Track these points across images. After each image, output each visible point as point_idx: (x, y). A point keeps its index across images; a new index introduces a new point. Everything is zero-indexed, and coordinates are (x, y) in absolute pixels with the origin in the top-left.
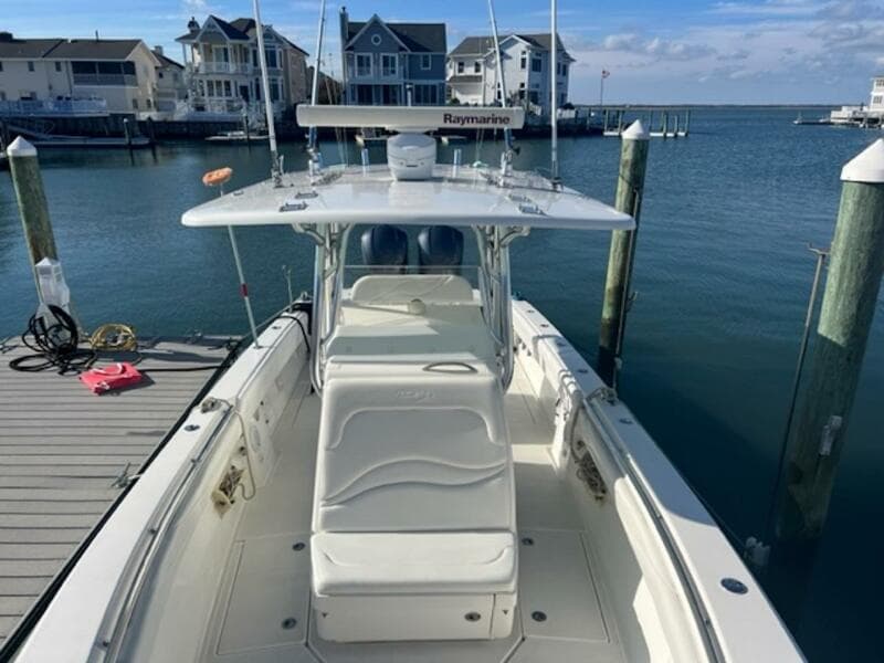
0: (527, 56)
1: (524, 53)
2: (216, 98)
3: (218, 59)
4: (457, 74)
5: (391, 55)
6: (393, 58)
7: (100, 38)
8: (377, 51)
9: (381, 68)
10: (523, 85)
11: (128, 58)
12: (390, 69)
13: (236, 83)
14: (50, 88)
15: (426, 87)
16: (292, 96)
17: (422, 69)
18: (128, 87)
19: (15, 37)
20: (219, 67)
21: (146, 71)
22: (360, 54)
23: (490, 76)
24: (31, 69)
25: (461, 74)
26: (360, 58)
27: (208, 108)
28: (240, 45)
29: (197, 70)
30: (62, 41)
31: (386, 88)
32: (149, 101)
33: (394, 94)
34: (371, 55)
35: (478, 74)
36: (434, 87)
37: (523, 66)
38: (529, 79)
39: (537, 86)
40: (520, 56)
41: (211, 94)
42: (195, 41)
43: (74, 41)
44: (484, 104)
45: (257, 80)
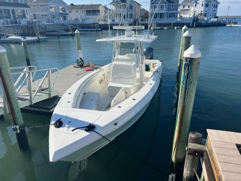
0: (204, 3)
1: (203, 2)
2: (117, 18)
3: (119, 8)
4: (183, 9)
5: (163, 5)
6: (164, 6)
7: (93, 4)
9: (160, 8)
10: (202, 11)
11: (98, 9)
12: (162, 8)
13: (122, 14)
14: (81, 17)
15: (172, 13)
16: (136, 17)
17: (172, 8)
18: (98, 16)
19: (74, 4)
20: (119, 10)
21: (102, 12)
22: (155, 5)
23: (192, 9)
24: (77, 12)
25: (184, 9)
26: (155, 6)
27: (115, 21)
28: (124, 4)
29: (113, 11)
30: (84, 5)
31: (161, 14)
32: (102, 19)
33: (163, 15)
35: (189, 9)
36: (174, 13)
37: (202, 6)
38: (204, 9)
39: (206, 11)
40: (202, 3)
41: (116, 17)
42: (113, 4)
43: (87, 5)
44: (190, 17)
45: (128, 13)
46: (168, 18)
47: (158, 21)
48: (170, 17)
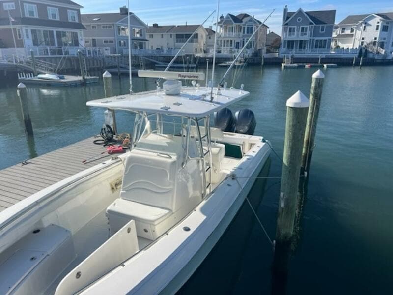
0: (380, 24)
1: (378, 22)
2: (226, 47)
3: (229, 31)
4: (341, 34)
5: (305, 26)
6: (306, 28)
7: (187, 24)
8: (298, 25)
9: (300, 33)
10: (376, 39)
12: (304, 33)
13: (235, 41)
14: (168, 44)
15: (321, 41)
16: (258, 46)
17: (320, 32)
18: (194, 44)
19: (159, 25)
20: (229, 35)
21: (202, 36)
22: (290, 27)
23: (358, 34)
24: (162, 37)
25: (343, 34)
26: (290, 29)
27: (222, 51)
28: (239, 25)
29: (220, 36)
30: (174, 26)
31: (301, 42)
32: (201, 49)
33: (305, 44)
34: (296, 27)
35: (352, 33)
36: (325, 41)
37: (377, 29)
38: (380, 35)
39: (384, 39)
40: (376, 24)
41: (224, 46)
42: (221, 24)
43: (178, 26)
44: (353, 48)
45: (244, 39)
46: (314, 49)
47: (295, 53)
48: (316, 47)
